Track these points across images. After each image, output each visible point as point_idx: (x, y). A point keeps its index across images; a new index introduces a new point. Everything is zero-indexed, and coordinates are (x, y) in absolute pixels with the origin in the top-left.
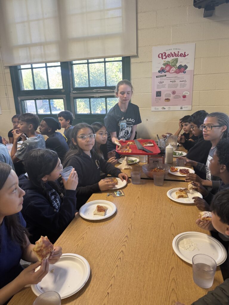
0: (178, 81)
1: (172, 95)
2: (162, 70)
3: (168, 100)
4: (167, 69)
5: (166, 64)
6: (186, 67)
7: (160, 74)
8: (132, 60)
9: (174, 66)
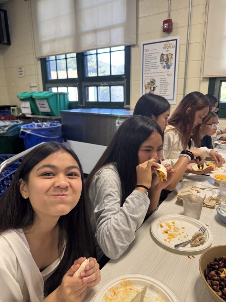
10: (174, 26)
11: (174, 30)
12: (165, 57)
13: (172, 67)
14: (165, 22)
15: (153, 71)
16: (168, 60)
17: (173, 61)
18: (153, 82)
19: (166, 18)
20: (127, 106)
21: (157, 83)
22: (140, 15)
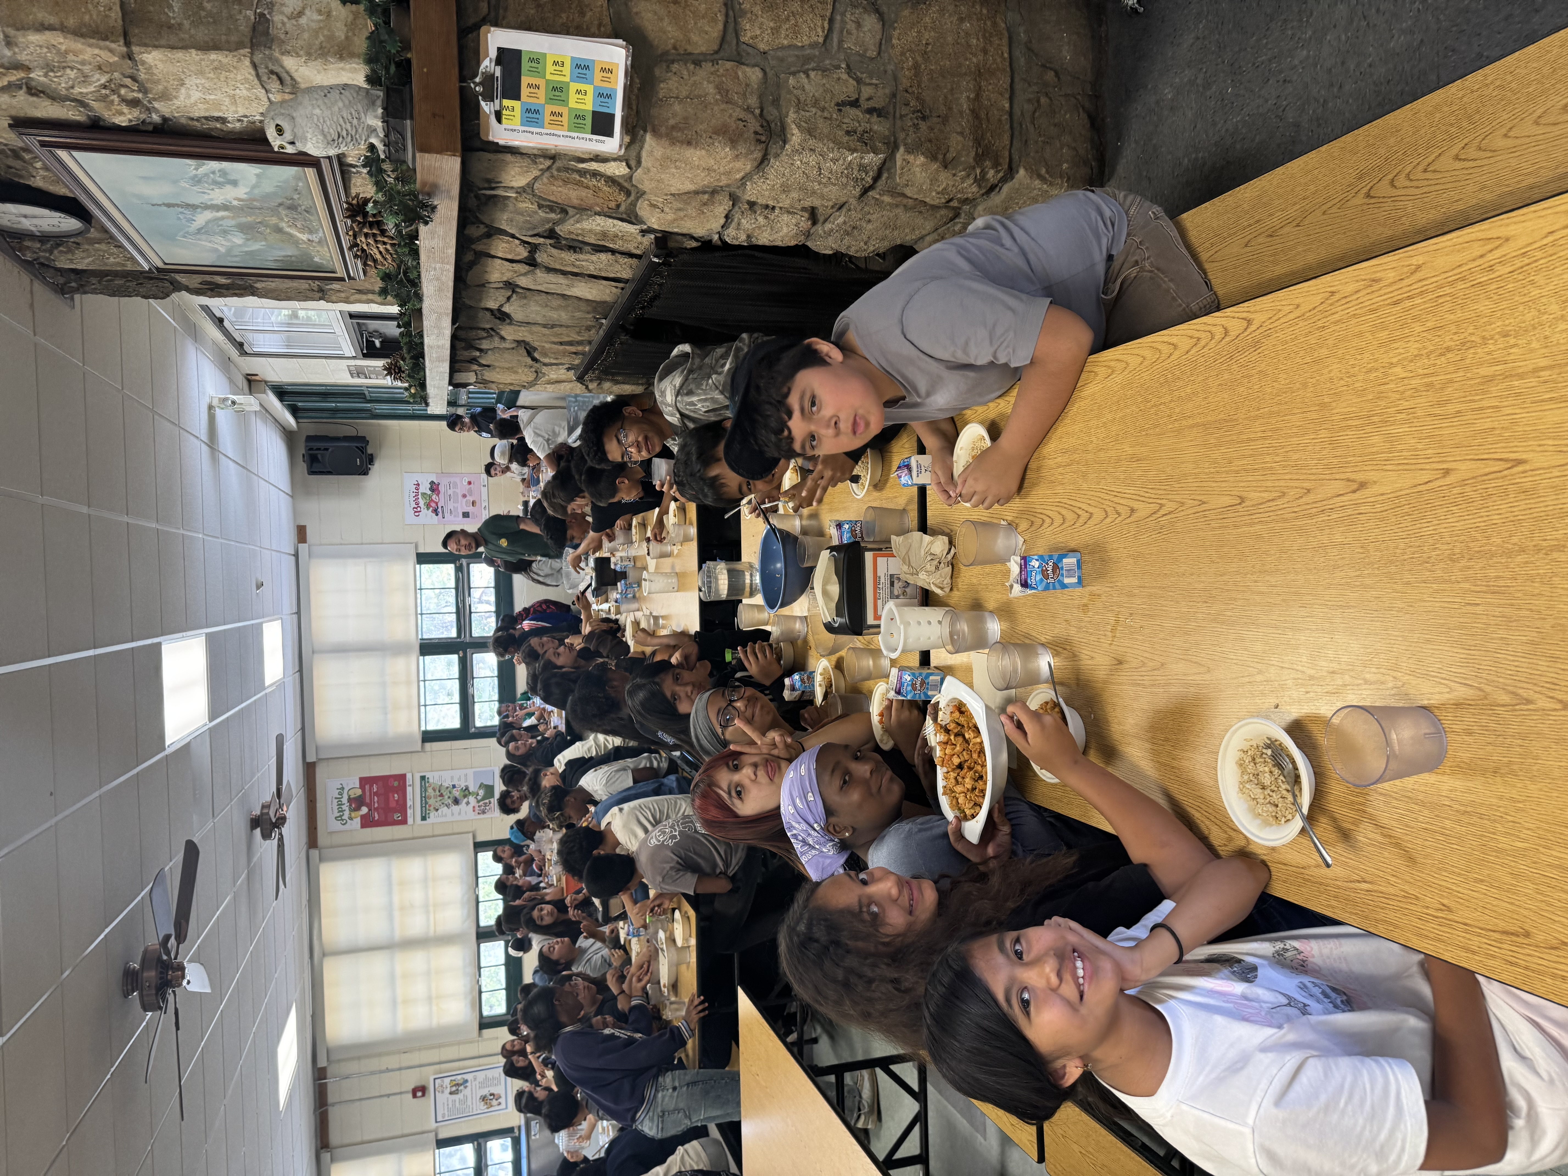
0: (450, 492)
1: (468, 498)
2: (436, 511)
3: (473, 503)
4: (433, 505)
5: (428, 506)
6: (432, 483)
7: (440, 514)
8: (421, 550)
9: (430, 497)
10: (419, 1084)
11: (423, 1083)
12: (454, 1089)
13: (466, 1077)
14: (415, 1096)
15: (469, 1103)
16: (458, 1085)
17: (459, 1077)
18: (484, 1098)
19: (410, 1095)
20: (516, 1130)
21: (485, 1092)
22: (399, 1133)
